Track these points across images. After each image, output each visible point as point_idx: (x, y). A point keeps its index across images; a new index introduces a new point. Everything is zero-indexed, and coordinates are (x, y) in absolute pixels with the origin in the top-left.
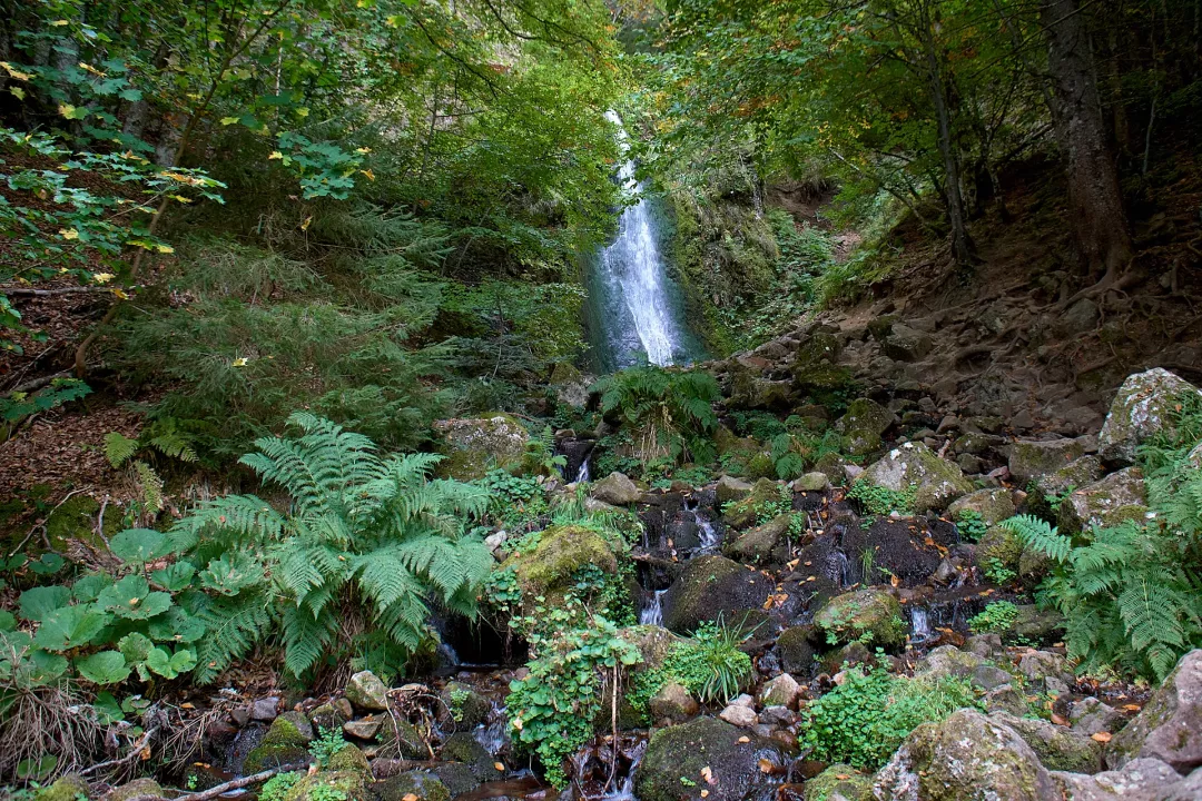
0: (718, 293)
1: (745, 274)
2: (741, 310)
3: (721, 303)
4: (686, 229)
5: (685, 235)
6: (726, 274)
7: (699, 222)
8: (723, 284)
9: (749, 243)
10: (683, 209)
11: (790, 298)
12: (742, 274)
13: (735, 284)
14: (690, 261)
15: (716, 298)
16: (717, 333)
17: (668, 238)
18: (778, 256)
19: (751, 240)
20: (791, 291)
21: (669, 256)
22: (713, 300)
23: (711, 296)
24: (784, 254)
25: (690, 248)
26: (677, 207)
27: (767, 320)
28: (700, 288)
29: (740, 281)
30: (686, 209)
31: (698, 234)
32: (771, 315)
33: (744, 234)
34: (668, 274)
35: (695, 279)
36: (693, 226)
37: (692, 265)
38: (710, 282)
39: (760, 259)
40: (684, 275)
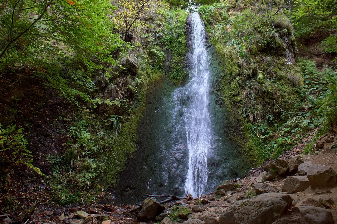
0: (253, 113)
1: (275, 99)
2: (271, 124)
3: (255, 120)
4: (231, 73)
5: (230, 76)
6: (259, 100)
7: (240, 67)
8: (257, 107)
9: (279, 78)
10: (230, 60)
11: (308, 115)
12: (272, 99)
13: (267, 106)
14: (233, 93)
15: (251, 117)
16: (250, 143)
17: (219, 79)
18: (303, 86)
19: (281, 76)
20: (310, 109)
21: (219, 90)
22: (249, 119)
23: (247, 116)
24: (307, 84)
25: (233, 85)
26: (227, 60)
27: (289, 132)
28: (240, 110)
29: (271, 103)
30: (232, 60)
31: (239, 75)
32: (292, 128)
33: (275, 73)
34: (217, 102)
35: (236, 105)
36: (235, 69)
37: (234, 96)
38: (247, 106)
39: (288, 88)
40: (228, 103)
